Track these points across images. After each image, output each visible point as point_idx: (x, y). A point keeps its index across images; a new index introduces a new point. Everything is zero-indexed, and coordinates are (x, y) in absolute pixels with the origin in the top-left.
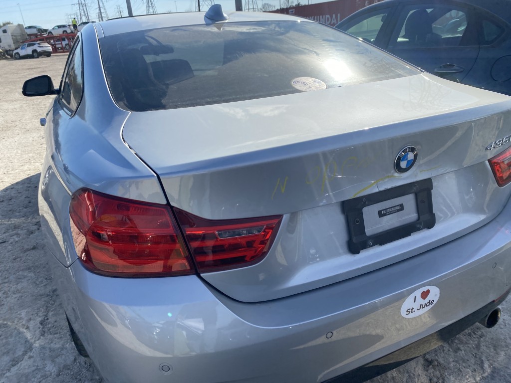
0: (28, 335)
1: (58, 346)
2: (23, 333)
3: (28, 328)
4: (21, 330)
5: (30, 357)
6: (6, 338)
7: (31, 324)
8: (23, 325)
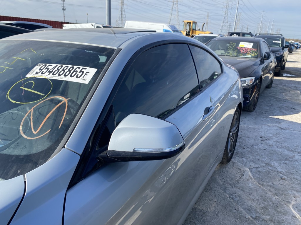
0: (250, 173)
1: (240, 164)
2: (252, 175)
3: (250, 176)
4: (252, 177)
5: (251, 166)
6: (259, 178)
7: (248, 177)
8: (251, 178)
